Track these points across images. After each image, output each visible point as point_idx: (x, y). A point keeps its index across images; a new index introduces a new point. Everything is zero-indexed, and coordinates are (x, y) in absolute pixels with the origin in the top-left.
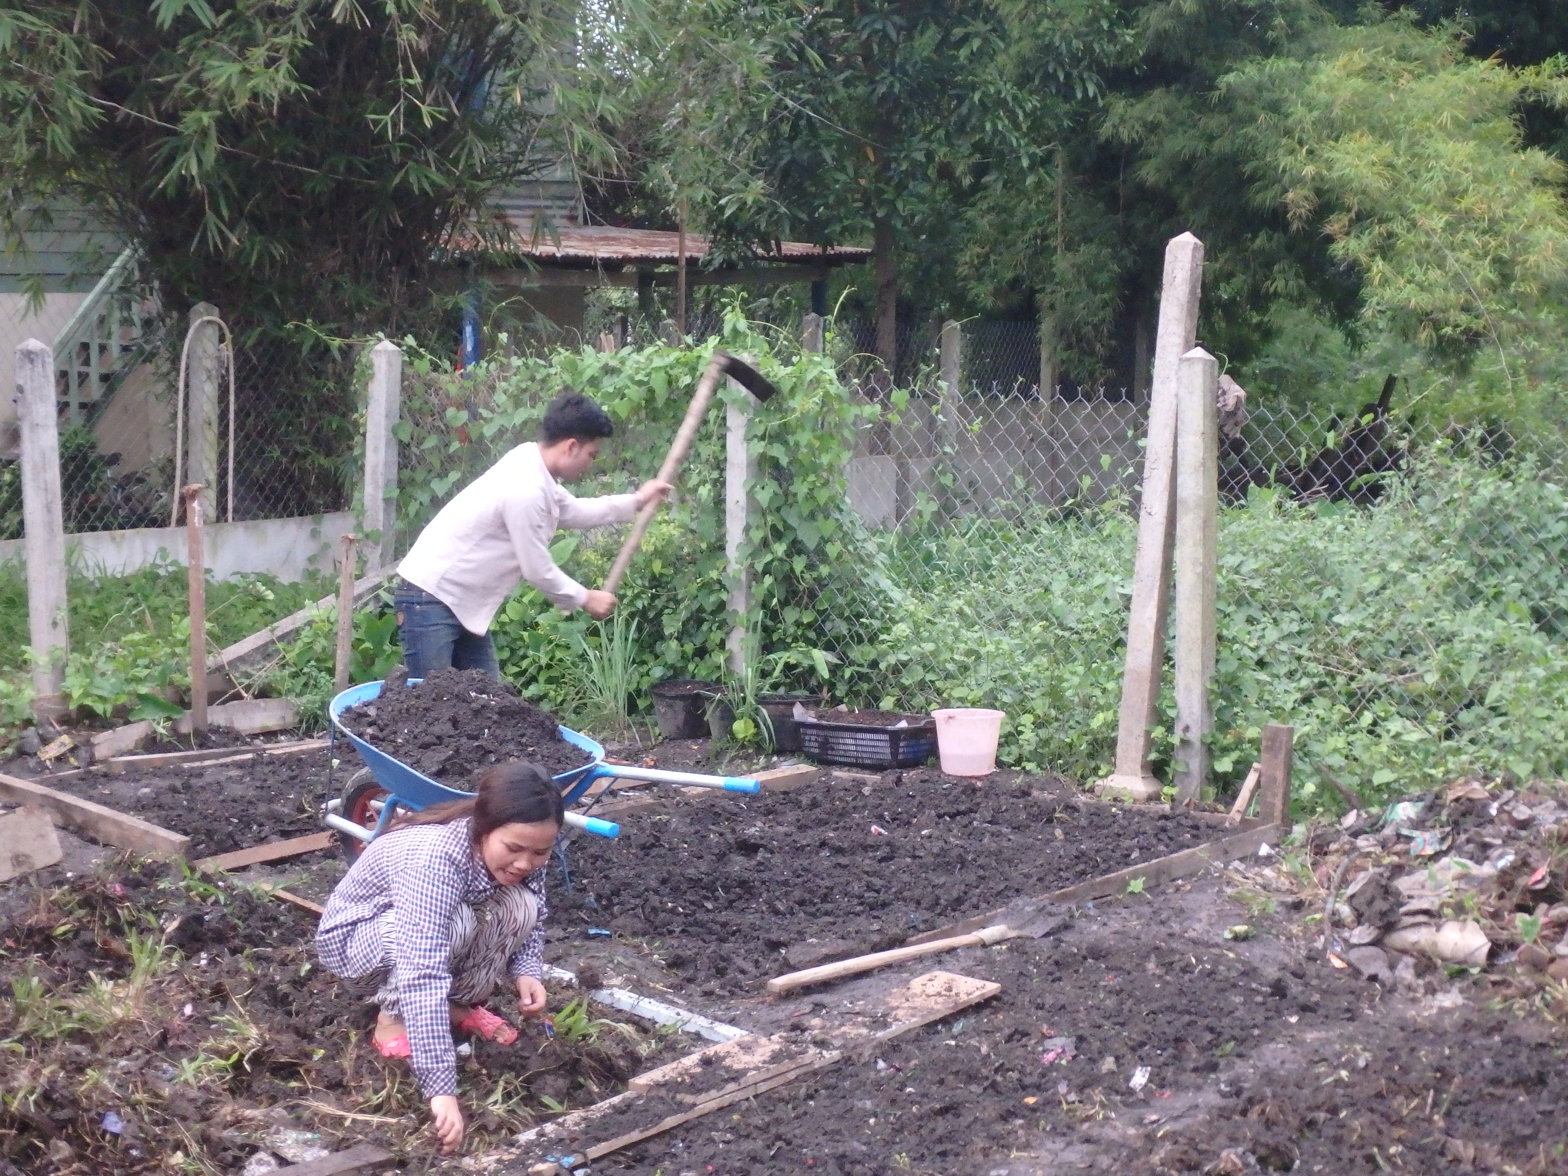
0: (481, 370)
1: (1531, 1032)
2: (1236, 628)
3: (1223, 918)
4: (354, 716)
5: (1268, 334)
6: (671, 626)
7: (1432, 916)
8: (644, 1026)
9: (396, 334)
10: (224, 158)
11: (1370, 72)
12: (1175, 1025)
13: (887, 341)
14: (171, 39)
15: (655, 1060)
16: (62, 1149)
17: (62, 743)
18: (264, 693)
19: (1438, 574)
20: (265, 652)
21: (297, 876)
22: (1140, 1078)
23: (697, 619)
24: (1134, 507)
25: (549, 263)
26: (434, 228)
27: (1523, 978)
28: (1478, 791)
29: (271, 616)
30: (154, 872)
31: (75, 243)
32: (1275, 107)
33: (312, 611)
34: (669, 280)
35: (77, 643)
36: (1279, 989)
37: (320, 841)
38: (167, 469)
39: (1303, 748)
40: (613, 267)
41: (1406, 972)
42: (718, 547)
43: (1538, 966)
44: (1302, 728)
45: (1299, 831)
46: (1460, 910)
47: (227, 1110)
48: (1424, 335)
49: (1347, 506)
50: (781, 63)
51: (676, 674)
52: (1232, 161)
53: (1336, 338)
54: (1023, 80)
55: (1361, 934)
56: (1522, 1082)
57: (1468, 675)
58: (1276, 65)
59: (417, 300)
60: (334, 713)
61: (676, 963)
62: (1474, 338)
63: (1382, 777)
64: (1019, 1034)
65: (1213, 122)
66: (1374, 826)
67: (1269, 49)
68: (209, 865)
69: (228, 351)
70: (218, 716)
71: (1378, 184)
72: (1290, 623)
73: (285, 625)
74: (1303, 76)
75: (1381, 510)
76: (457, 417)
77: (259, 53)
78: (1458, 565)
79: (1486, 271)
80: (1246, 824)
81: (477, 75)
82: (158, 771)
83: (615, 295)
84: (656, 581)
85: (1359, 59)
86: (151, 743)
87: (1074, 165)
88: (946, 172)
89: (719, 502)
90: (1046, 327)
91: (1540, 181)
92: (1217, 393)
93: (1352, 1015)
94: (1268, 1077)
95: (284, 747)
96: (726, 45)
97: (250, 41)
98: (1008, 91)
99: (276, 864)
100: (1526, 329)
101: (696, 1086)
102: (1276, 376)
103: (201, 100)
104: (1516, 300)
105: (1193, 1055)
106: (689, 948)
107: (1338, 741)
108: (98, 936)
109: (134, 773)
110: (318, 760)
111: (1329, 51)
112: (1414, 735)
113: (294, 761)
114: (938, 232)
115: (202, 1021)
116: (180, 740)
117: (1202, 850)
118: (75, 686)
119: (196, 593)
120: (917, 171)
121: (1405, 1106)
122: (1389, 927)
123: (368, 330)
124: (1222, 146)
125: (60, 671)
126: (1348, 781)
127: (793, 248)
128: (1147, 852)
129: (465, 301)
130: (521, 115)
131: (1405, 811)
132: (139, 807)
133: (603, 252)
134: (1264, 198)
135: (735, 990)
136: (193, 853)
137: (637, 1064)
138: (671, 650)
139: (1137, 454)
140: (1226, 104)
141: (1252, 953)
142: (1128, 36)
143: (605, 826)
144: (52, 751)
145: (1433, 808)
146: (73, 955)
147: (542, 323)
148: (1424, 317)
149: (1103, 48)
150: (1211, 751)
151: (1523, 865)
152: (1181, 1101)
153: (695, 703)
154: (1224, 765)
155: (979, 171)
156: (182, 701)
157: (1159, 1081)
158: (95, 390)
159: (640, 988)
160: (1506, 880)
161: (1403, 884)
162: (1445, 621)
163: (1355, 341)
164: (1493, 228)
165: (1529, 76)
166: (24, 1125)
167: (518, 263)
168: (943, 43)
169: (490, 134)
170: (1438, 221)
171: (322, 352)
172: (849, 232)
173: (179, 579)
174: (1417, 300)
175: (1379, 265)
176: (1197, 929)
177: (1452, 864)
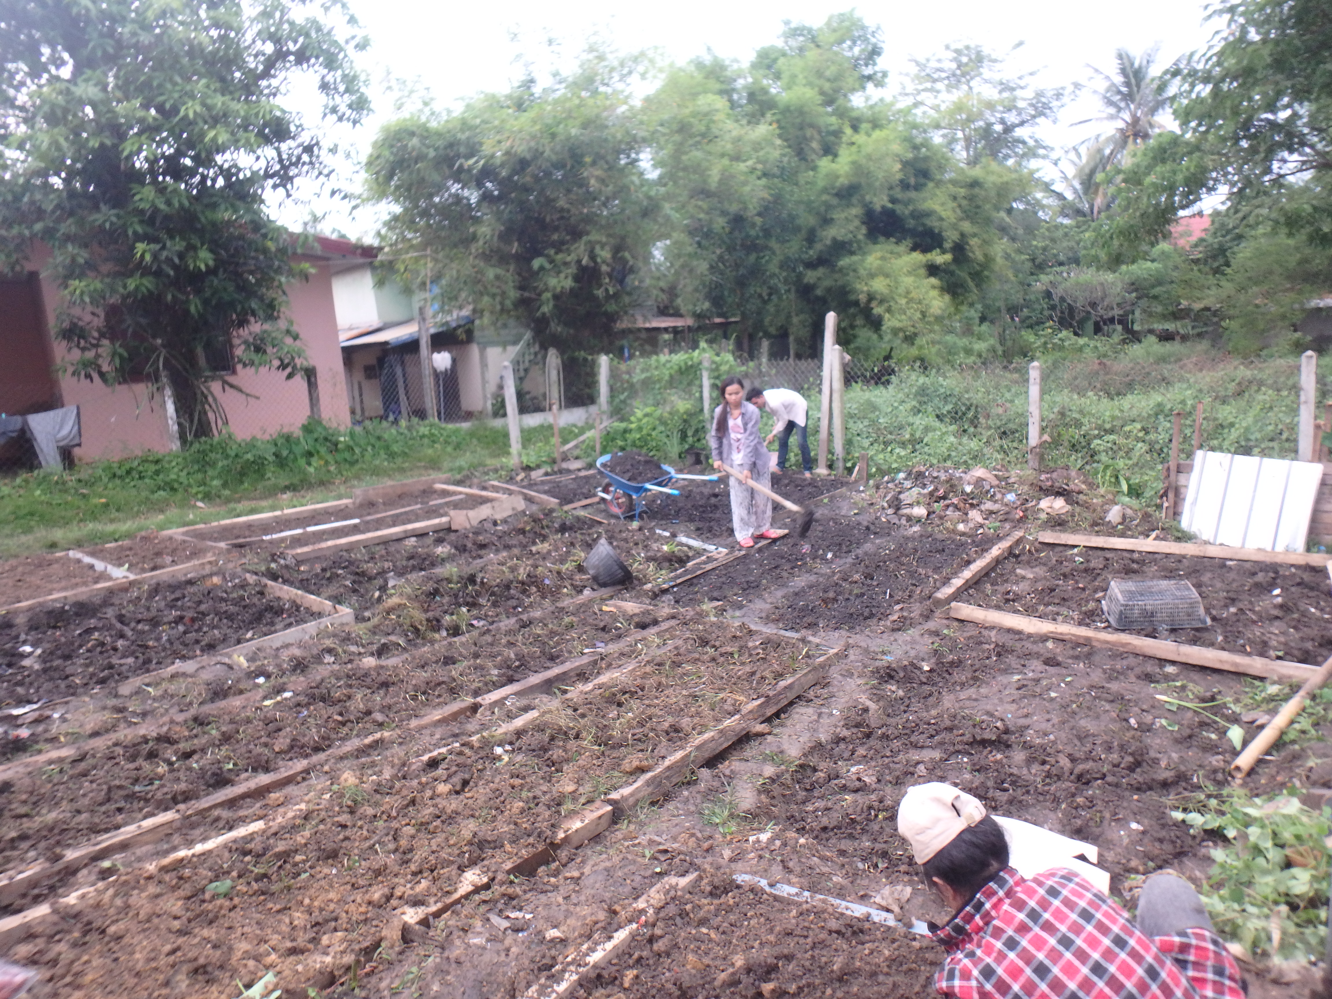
0: (632, 363)
1: (940, 537)
2: (851, 424)
3: (851, 509)
4: (604, 465)
5: (855, 337)
6: (690, 433)
7: (911, 505)
8: (690, 547)
9: (607, 353)
10: (555, 306)
11: (883, 258)
12: (837, 540)
13: (746, 346)
14: (537, 273)
15: (694, 558)
16: (534, 589)
17: (522, 475)
18: (577, 458)
19: (908, 406)
20: (576, 447)
21: (590, 510)
22: (830, 555)
23: (697, 431)
24: (820, 391)
25: (648, 330)
26: (615, 321)
27: (937, 521)
28: (922, 469)
29: (577, 436)
30: (551, 511)
31: (514, 332)
32: (855, 271)
33: (589, 434)
34: (682, 331)
35: (524, 447)
36: (868, 528)
37: (596, 500)
38: (544, 395)
39: (872, 458)
40: (666, 330)
41: (903, 521)
42: (702, 410)
43: (941, 518)
44: (871, 453)
45: (871, 482)
46: (918, 503)
47: (577, 577)
48: (901, 335)
49: (882, 388)
50: (712, 267)
51: (692, 447)
52: (843, 287)
53: (875, 337)
54: (781, 267)
55: (890, 511)
56: (938, 551)
57: (918, 435)
58: (855, 258)
59: (611, 343)
60: (598, 464)
61: (698, 529)
62: (916, 334)
63: (894, 465)
64: (795, 545)
65: (837, 276)
66: (893, 480)
67: (852, 253)
68: (566, 508)
69: (559, 361)
70: (565, 465)
71: (885, 291)
72: (866, 423)
73: (581, 438)
74: (863, 261)
75: (890, 387)
76: (626, 377)
77: (562, 276)
78: (914, 403)
79: (918, 315)
80: (856, 481)
81: (624, 277)
82: (549, 482)
83: (666, 336)
84: (685, 421)
85: (879, 254)
86: (547, 474)
87: (797, 291)
88: (760, 296)
89: (701, 398)
90: (791, 338)
91: (933, 287)
92: (842, 358)
93: (889, 534)
94: (866, 553)
95: (583, 473)
96: (695, 263)
97: (559, 272)
98: (777, 271)
99: (584, 507)
100: (931, 331)
101: (705, 563)
102: (858, 348)
103: (547, 290)
104: (928, 323)
105: (844, 548)
106: (701, 525)
107: (881, 456)
108: (537, 529)
109: (543, 483)
110: (593, 476)
111: (870, 253)
112: (903, 453)
113: (586, 477)
114: (759, 313)
115: (568, 552)
116: (554, 473)
117: (844, 490)
118: (525, 460)
119: (556, 431)
120: (751, 296)
121: (905, 560)
122: (898, 508)
123: (599, 353)
124: (840, 283)
125: (520, 455)
126: (885, 467)
127: (718, 320)
128: (828, 491)
129: (625, 342)
130: (638, 288)
131: (902, 475)
132: (545, 492)
133: (663, 325)
134: (852, 297)
135: (715, 536)
136: (561, 505)
137: (689, 559)
138: (690, 440)
139: (820, 377)
140: (841, 270)
141: (859, 518)
142: (811, 252)
143: (675, 492)
144: (519, 478)
145: (910, 474)
146: (531, 535)
147: (648, 348)
148: (901, 329)
149: (804, 256)
150: (845, 461)
151: (936, 489)
152: (842, 562)
153: (698, 455)
154: (849, 465)
155: (770, 295)
156: (554, 461)
157: (835, 556)
158: (522, 373)
159: (688, 536)
160: (931, 494)
161: (902, 496)
162: (911, 419)
163: (881, 337)
164: (920, 302)
165: (929, 256)
166: (523, 583)
167: (639, 330)
168: (758, 258)
169: (629, 294)
170: (903, 301)
171: (585, 360)
172: (734, 315)
173: (550, 427)
174: (898, 325)
175: (887, 316)
176: (843, 512)
177: (916, 490)
